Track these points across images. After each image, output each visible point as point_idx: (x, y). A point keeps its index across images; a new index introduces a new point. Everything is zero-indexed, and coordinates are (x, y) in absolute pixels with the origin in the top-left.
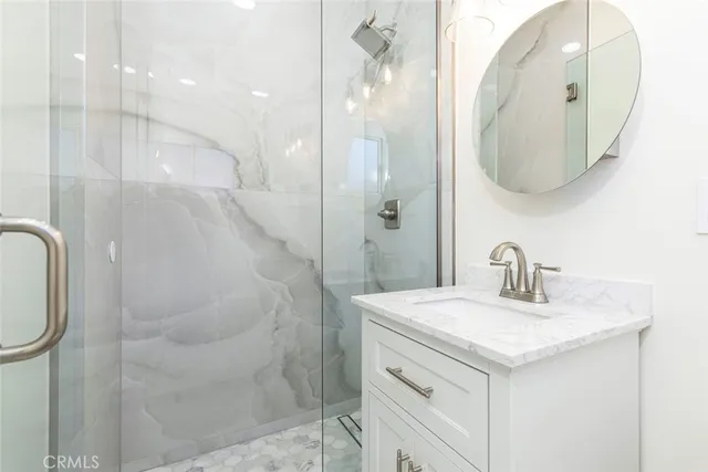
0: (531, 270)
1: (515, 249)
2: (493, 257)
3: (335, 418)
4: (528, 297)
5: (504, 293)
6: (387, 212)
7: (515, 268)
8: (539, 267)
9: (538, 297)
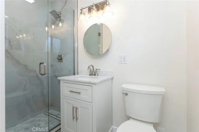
0: (95, 70)
1: (92, 66)
2: (89, 68)
3: (43, 113)
4: (95, 75)
5: (90, 75)
6: (59, 58)
7: (92, 70)
8: (96, 69)
9: (96, 75)
